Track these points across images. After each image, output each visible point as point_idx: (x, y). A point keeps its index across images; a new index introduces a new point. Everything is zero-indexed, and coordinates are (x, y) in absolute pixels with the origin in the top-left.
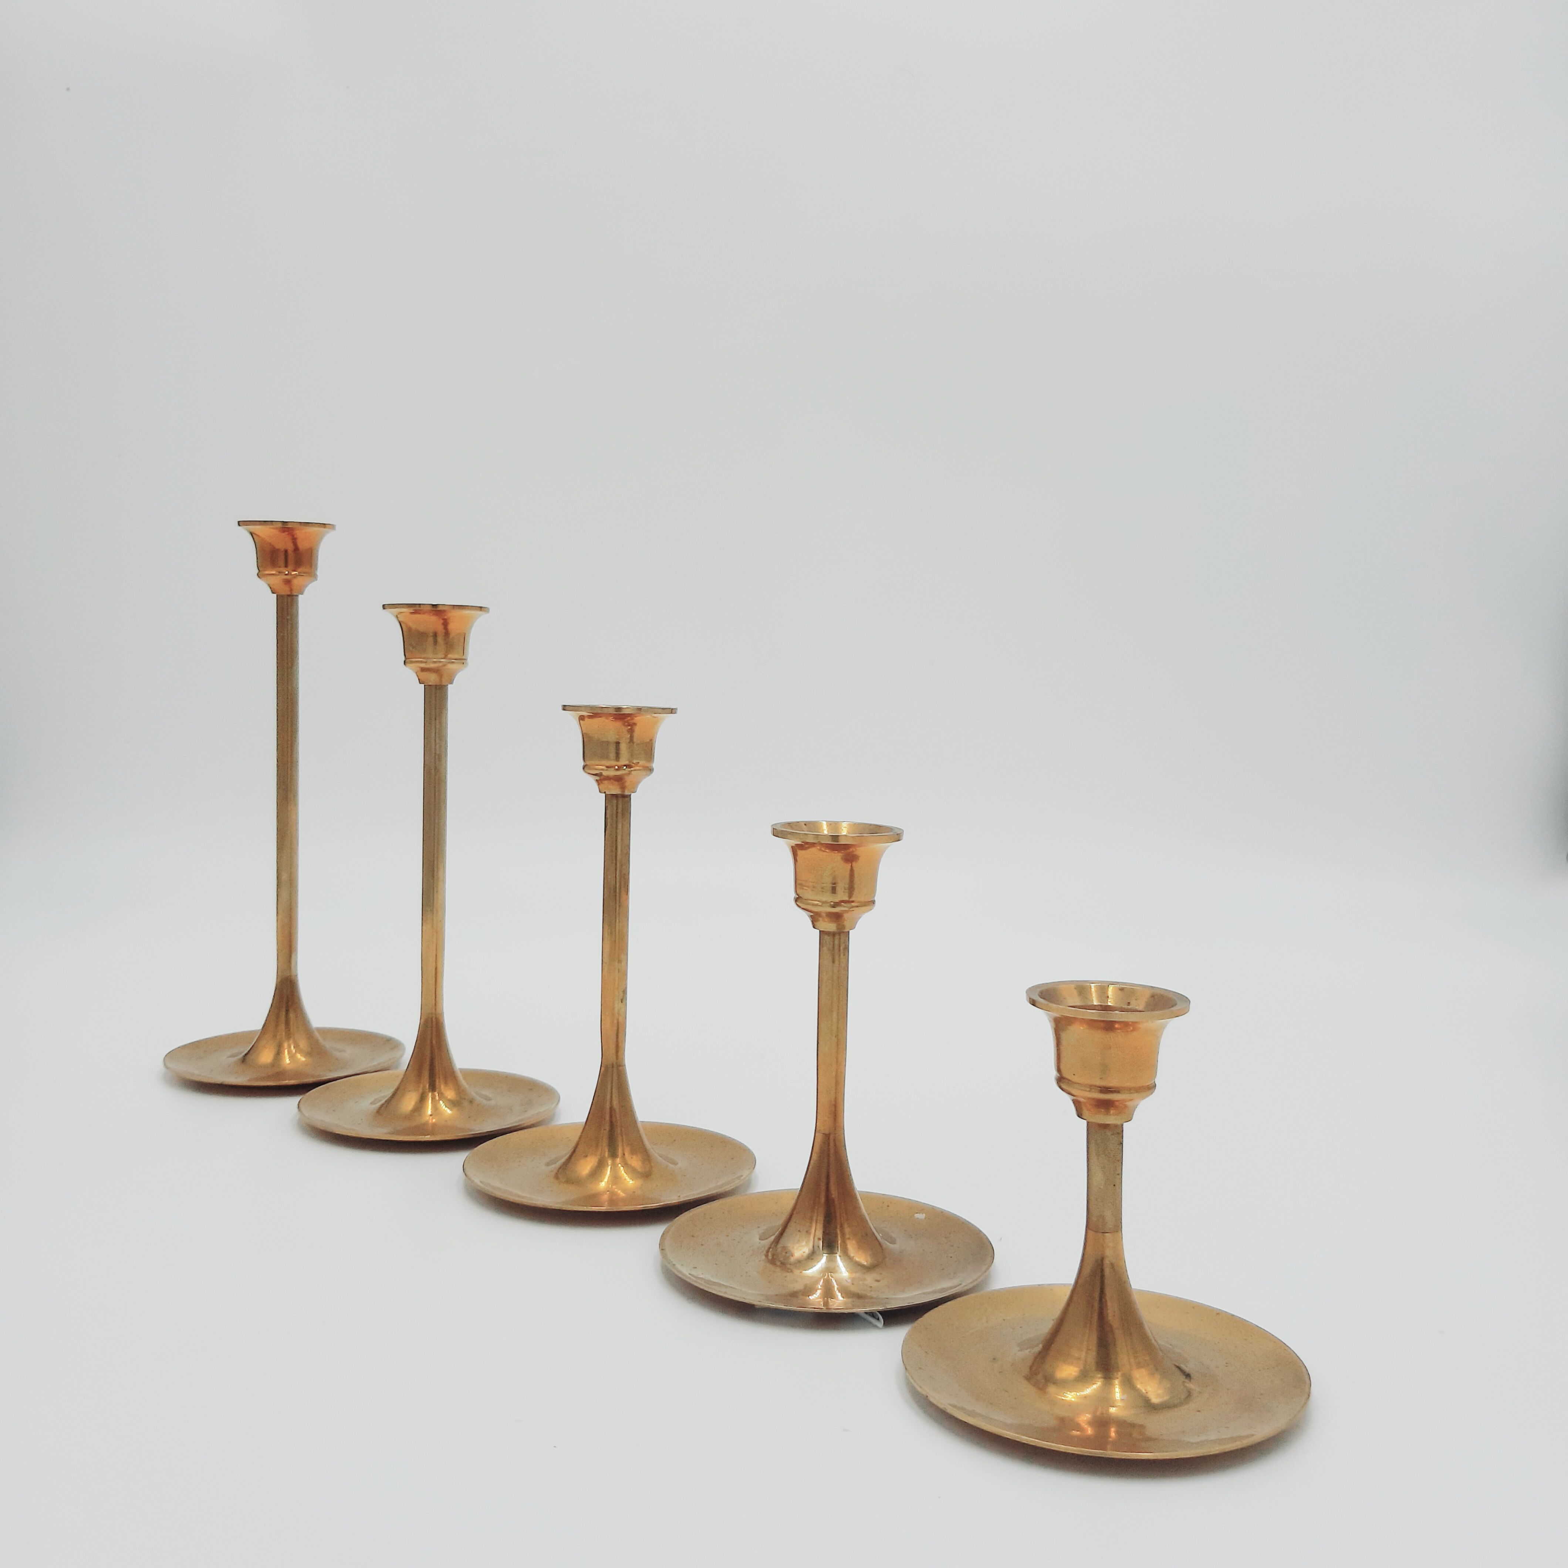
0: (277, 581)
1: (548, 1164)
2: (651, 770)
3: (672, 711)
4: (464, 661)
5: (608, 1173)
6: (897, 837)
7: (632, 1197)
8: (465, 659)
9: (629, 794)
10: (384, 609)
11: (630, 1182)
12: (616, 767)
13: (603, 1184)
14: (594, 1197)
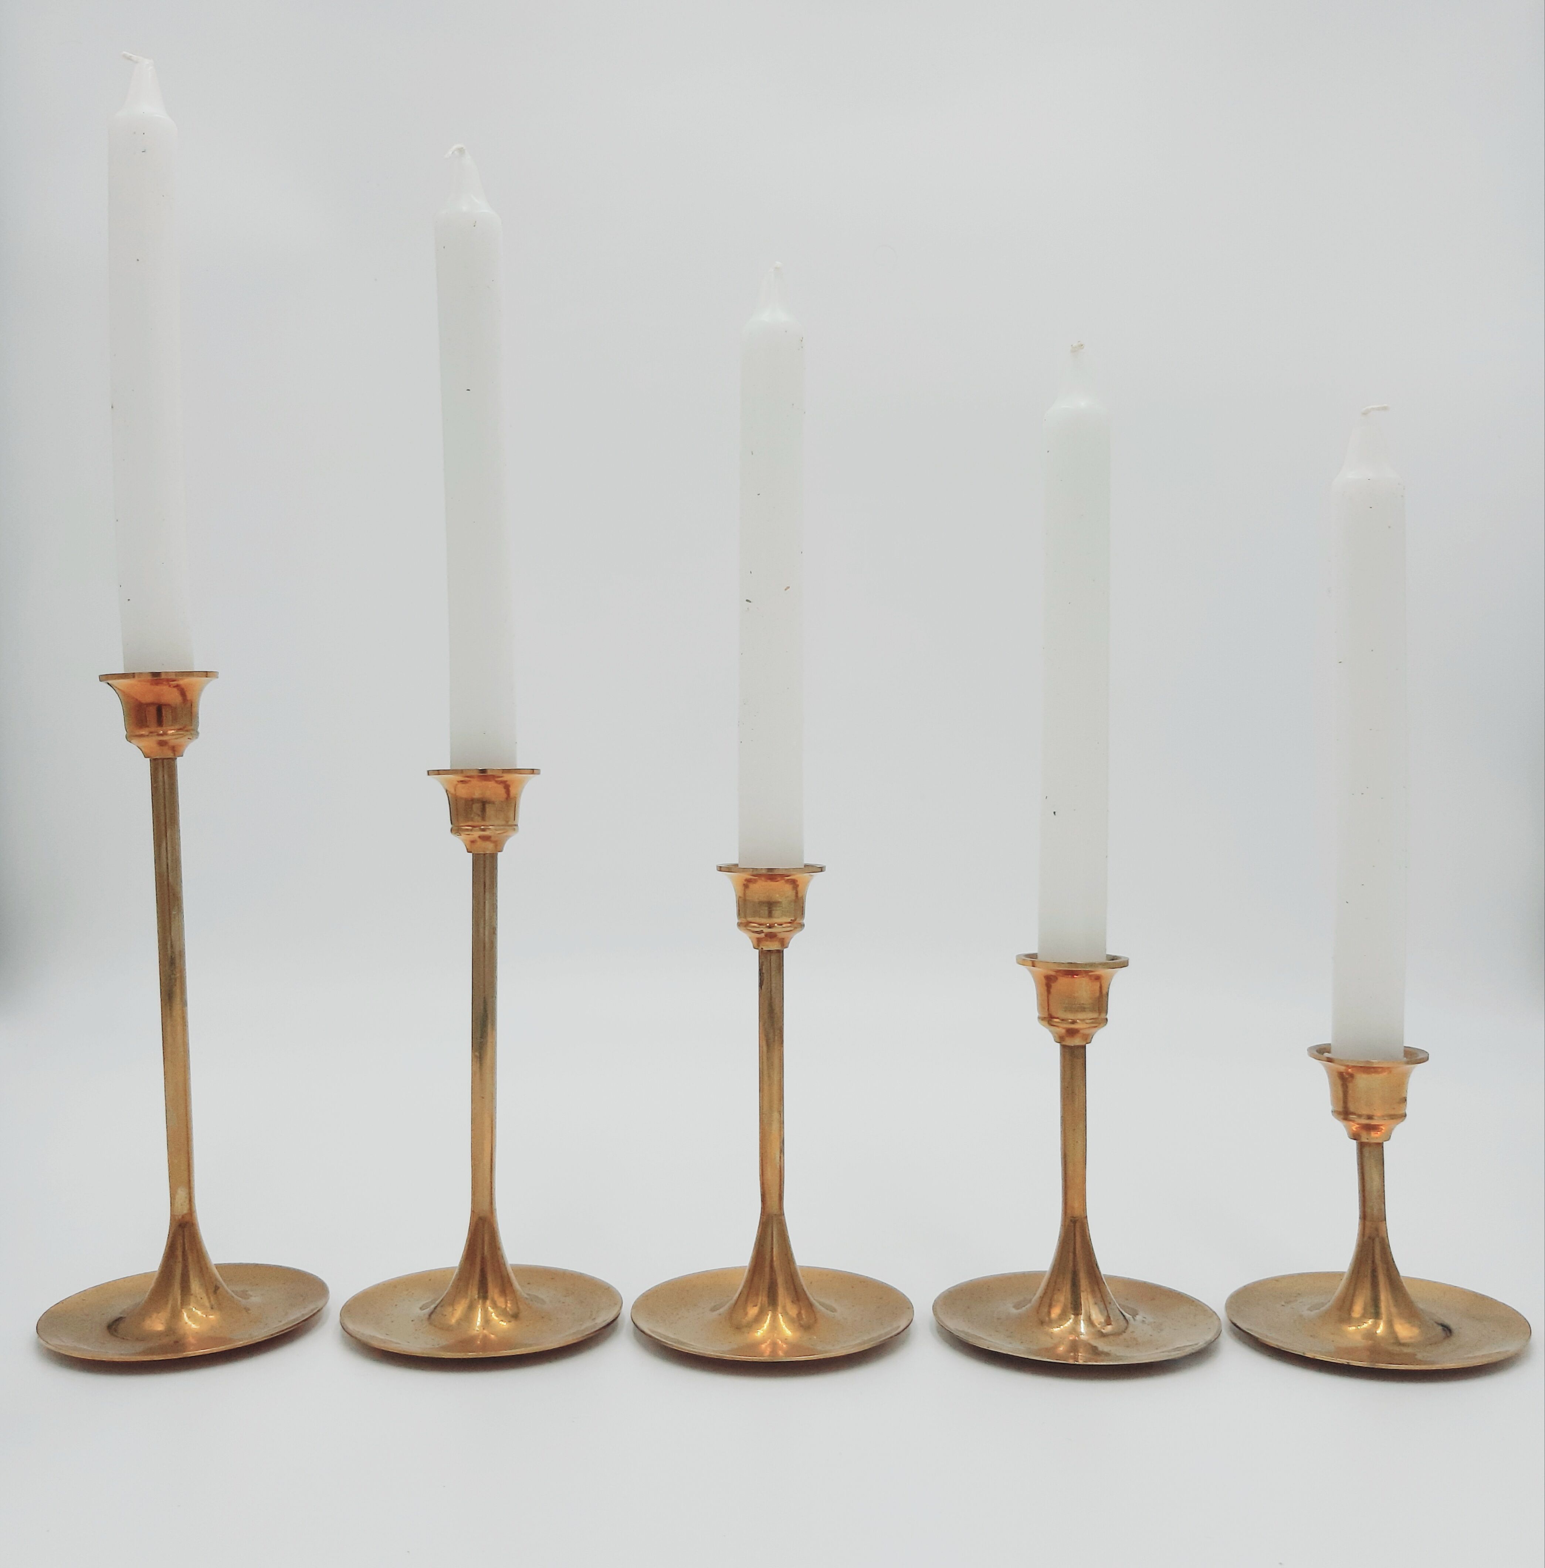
0: (150, 743)
1: (713, 1309)
2: (802, 926)
3: (821, 869)
4: (515, 827)
5: (768, 1321)
6: (1124, 964)
7: (794, 1347)
8: (515, 825)
9: (782, 949)
10: (428, 775)
11: (787, 1331)
12: (768, 925)
13: (760, 1333)
14: (754, 1346)
